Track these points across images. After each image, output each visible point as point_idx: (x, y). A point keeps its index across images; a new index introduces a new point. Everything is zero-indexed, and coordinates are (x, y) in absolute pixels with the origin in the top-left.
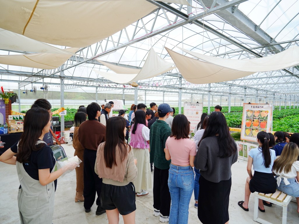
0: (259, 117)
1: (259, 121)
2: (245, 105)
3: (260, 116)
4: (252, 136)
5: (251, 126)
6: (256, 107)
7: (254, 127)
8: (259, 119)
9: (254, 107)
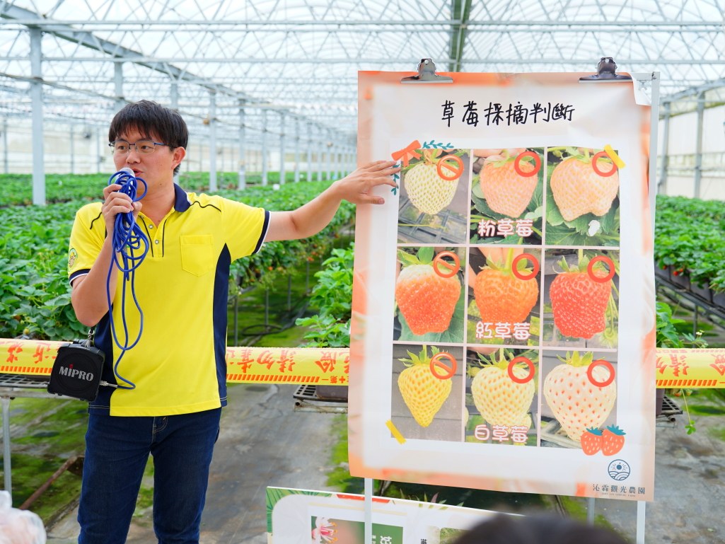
0: (531, 217)
1: (534, 264)
2: (382, 91)
3: (542, 211)
4: (470, 431)
5: (454, 325)
6: (495, 111)
7: (490, 336)
8: (534, 239)
9: (472, 119)
